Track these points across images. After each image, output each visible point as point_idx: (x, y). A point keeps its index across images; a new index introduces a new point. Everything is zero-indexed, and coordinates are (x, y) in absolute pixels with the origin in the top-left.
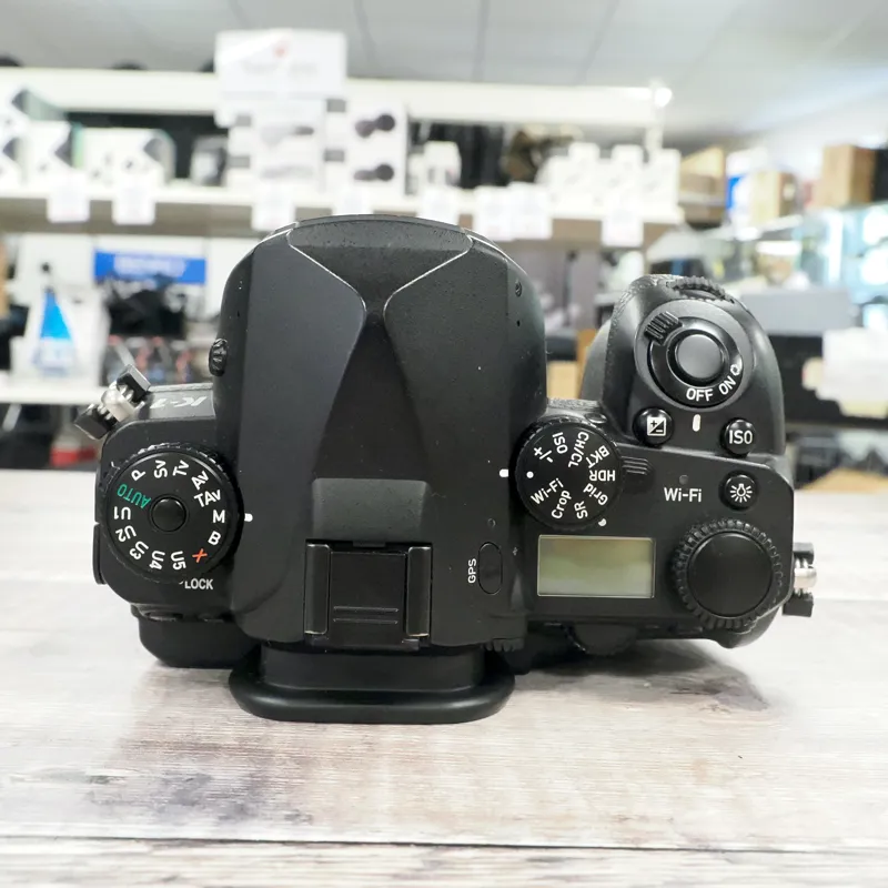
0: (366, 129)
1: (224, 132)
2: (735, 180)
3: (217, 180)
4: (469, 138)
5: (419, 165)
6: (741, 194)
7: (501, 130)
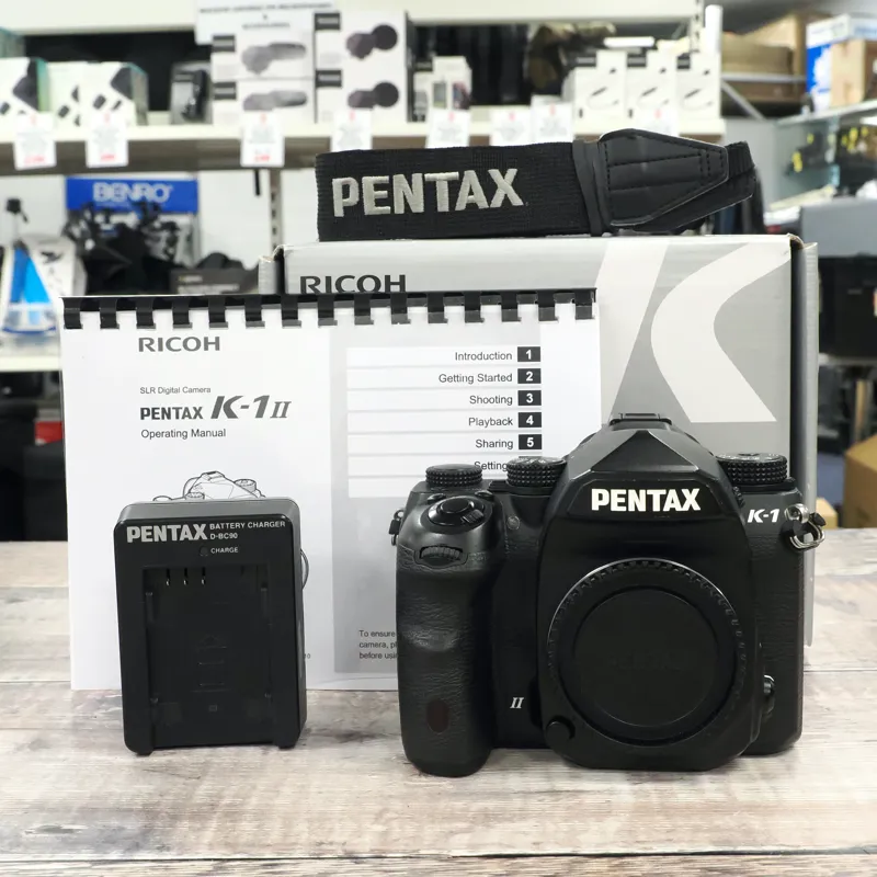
0: (363, 46)
1: (205, 53)
2: (817, 52)
3: (197, 113)
4: (484, 42)
5: (424, 83)
6: (823, 69)
7: (522, 28)
